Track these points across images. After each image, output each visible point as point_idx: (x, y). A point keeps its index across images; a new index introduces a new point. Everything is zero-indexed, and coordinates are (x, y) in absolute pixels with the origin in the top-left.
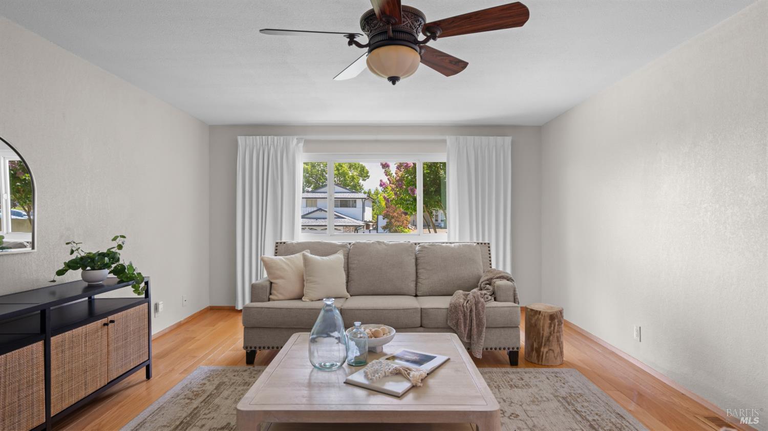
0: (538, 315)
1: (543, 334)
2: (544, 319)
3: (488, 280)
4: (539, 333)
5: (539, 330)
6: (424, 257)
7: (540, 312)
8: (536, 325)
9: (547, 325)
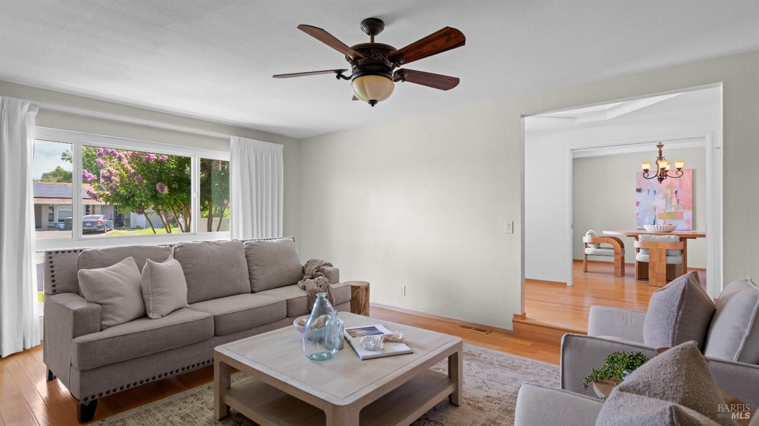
0: (358, 290)
1: (361, 303)
2: (362, 292)
3: (316, 268)
4: (359, 303)
5: (359, 301)
6: (254, 254)
7: (360, 287)
8: (356, 297)
9: (364, 296)
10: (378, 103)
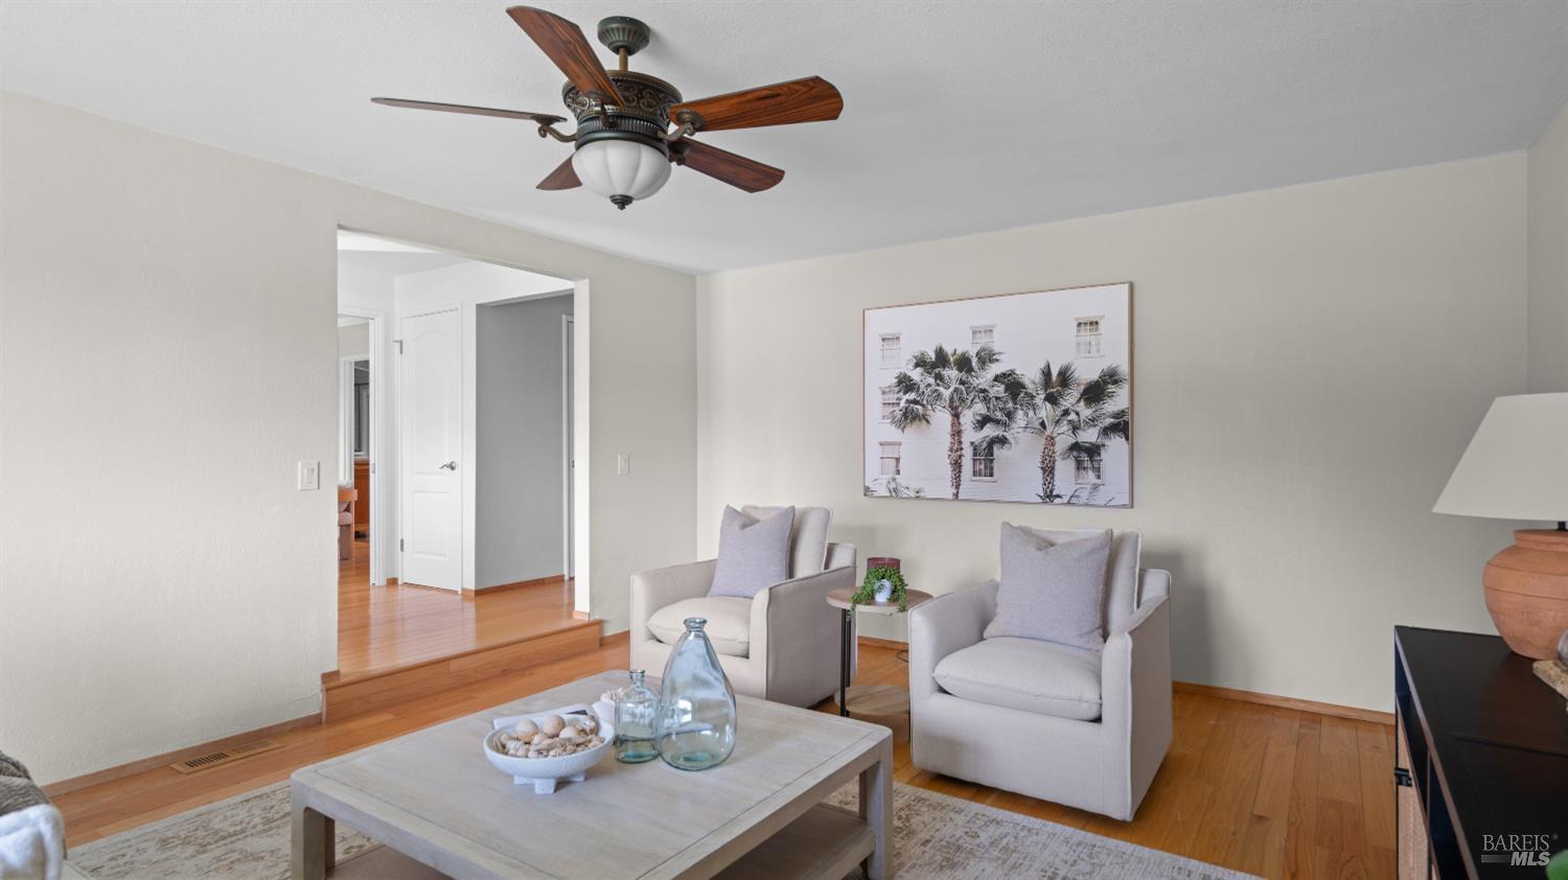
10: (634, 202)
